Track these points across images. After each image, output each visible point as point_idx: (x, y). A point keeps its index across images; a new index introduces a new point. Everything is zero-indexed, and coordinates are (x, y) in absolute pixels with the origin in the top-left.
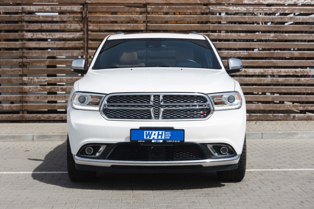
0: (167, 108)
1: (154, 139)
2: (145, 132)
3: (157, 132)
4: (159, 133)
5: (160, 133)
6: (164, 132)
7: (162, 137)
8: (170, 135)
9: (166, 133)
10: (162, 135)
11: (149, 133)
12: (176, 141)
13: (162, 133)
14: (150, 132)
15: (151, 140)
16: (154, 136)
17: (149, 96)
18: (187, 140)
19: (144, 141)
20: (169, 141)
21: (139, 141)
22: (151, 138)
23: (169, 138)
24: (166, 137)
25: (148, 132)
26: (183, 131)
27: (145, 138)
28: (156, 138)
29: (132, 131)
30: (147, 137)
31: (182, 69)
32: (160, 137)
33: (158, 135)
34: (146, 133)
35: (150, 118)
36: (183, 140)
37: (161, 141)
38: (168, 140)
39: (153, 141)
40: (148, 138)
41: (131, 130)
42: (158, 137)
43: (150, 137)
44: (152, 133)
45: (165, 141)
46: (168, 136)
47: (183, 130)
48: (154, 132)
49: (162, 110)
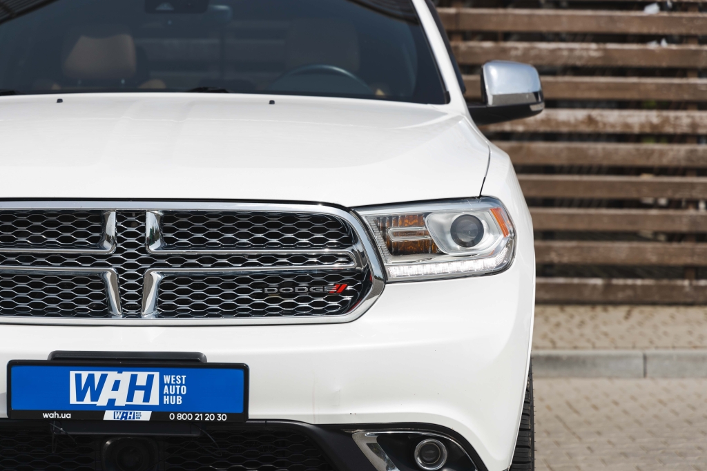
0: (177, 269)
1: (111, 404)
2: (73, 374)
3: (125, 377)
4: (134, 378)
5: (142, 378)
6: (157, 375)
7: (147, 398)
8: (184, 390)
9: (167, 379)
10: (147, 389)
11: (91, 377)
12: (209, 417)
13: (150, 379)
14: (98, 375)
15: (101, 411)
16: (113, 395)
17: (100, 216)
18: (257, 411)
19: (68, 416)
20: (180, 417)
21: (45, 416)
22: (102, 402)
23: (179, 401)
24: (166, 400)
25: (85, 375)
26: (241, 372)
27: (73, 400)
28: (121, 400)
29: (14, 369)
30: (80, 396)
31: (272, 102)
32: (139, 397)
33: (133, 387)
34: (78, 377)
35: (103, 311)
36: (240, 411)
37: (146, 416)
38: (176, 409)
39: (109, 416)
40: (87, 400)
41: (12, 365)
42: (130, 398)
43: (95, 396)
44: (103, 378)
45: (160, 415)
46: (176, 394)
47: (243, 369)
48: (112, 376)
49: (156, 276)
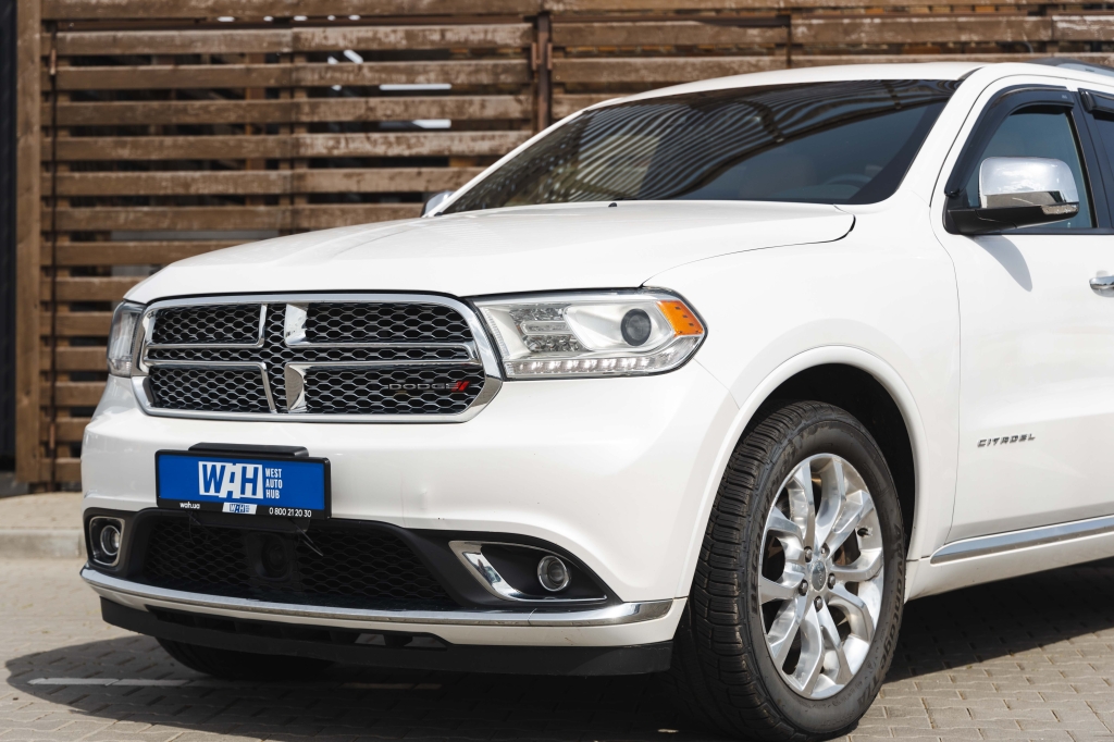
0: (312, 363)
1: (229, 496)
2: (201, 464)
4: (244, 469)
5: (250, 471)
6: (260, 467)
7: (254, 491)
8: (280, 484)
9: (268, 472)
10: (254, 481)
11: (214, 467)
12: (299, 513)
13: (256, 470)
14: (219, 465)
15: (220, 502)
16: (230, 487)
18: (340, 510)
19: (197, 506)
20: (278, 511)
21: (182, 505)
23: (277, 495)
24: (267, 494)
25: (209, 465)
27: (202, 492)
28: (237, 495)
29: (161, 459)
30: (207, 489)
32: (249, 490)
33: (245, 480)
34: (205, 468)
36: (321, 506)
37: (252, 509)
38: (275, 503)
39: (227, 508)
40: (212, 492)
41: (160, 455)
42: (242, 490)
43: (218, 489)
44: (223, 469)
45: (263, 505)
46: (274, 488)
47: (323, 465)
48: (230, 467)
